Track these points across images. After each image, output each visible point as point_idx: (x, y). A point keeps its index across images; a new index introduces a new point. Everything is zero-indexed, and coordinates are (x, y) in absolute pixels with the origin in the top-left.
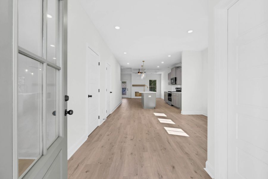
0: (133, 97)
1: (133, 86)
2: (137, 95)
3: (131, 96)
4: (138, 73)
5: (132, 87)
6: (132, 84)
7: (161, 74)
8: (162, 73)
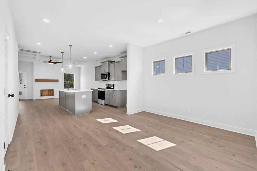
0: (35, 98)
1: (37, 80)
2: (44, 94)
3: (33, 97)
4: (50, 62)
5: (34, 83)
6: (34, 78)
7: (80, 68)
8: (83, 67)
